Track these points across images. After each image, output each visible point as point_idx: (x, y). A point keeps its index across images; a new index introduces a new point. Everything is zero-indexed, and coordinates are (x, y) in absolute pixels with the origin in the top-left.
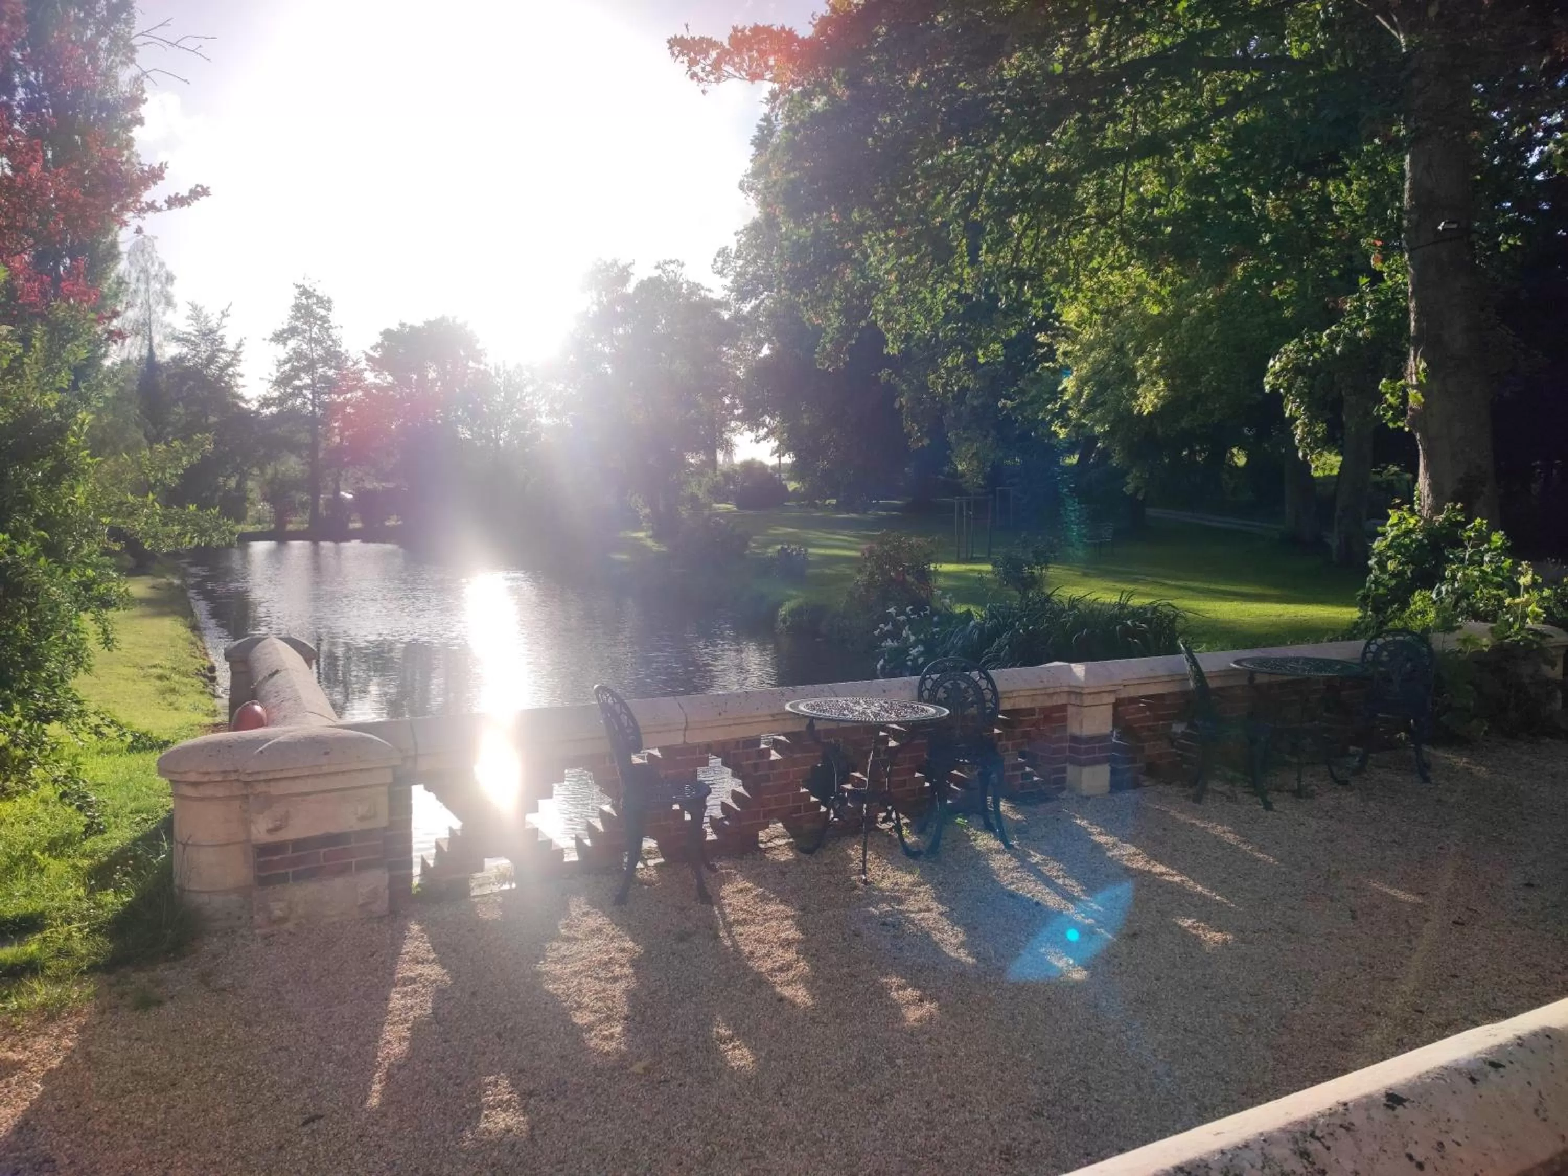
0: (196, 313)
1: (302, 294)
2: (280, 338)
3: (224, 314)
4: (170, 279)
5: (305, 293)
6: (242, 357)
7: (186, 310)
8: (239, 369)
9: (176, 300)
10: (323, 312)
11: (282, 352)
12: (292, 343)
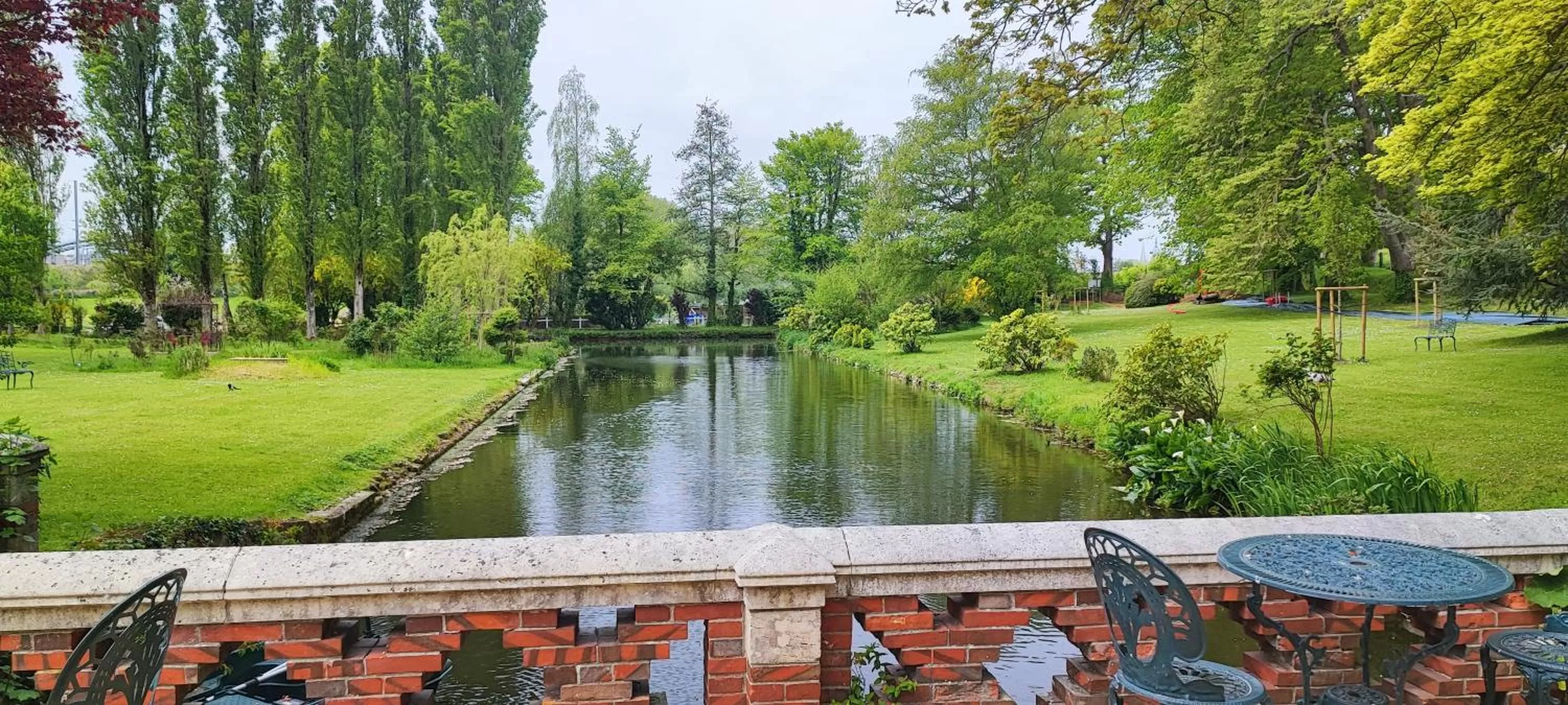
0: (615, 138)
1: (703, 112)
2: (685, 154)
3: (635, 137)
4: (594, 108)
5: (705, 111)
6: (649, 172)
7: (605, 134)
8: (646, 184)
9: (597, 127)
10: (720, 128)
11: (686, 166)
12: (695, 159)
